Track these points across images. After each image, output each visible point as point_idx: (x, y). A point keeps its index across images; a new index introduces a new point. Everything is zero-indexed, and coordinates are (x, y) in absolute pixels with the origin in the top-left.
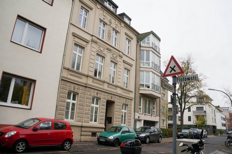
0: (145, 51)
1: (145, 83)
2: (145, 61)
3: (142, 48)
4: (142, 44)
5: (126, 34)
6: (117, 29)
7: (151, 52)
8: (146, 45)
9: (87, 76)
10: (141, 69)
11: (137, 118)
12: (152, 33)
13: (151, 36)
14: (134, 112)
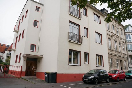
0: (128, 35)
1: (130, 50)
2: (129, 39)
3: (126, 33)
4: (126, 31)
5: (120, 29)
6: (118, 27)
7: (131, 35)
8: (128, 32)
9: (114, 51)
10: (128, 43)
11: (129, 66)
12: (130, 25)
13: (129, 27)
14: (128, 64)
